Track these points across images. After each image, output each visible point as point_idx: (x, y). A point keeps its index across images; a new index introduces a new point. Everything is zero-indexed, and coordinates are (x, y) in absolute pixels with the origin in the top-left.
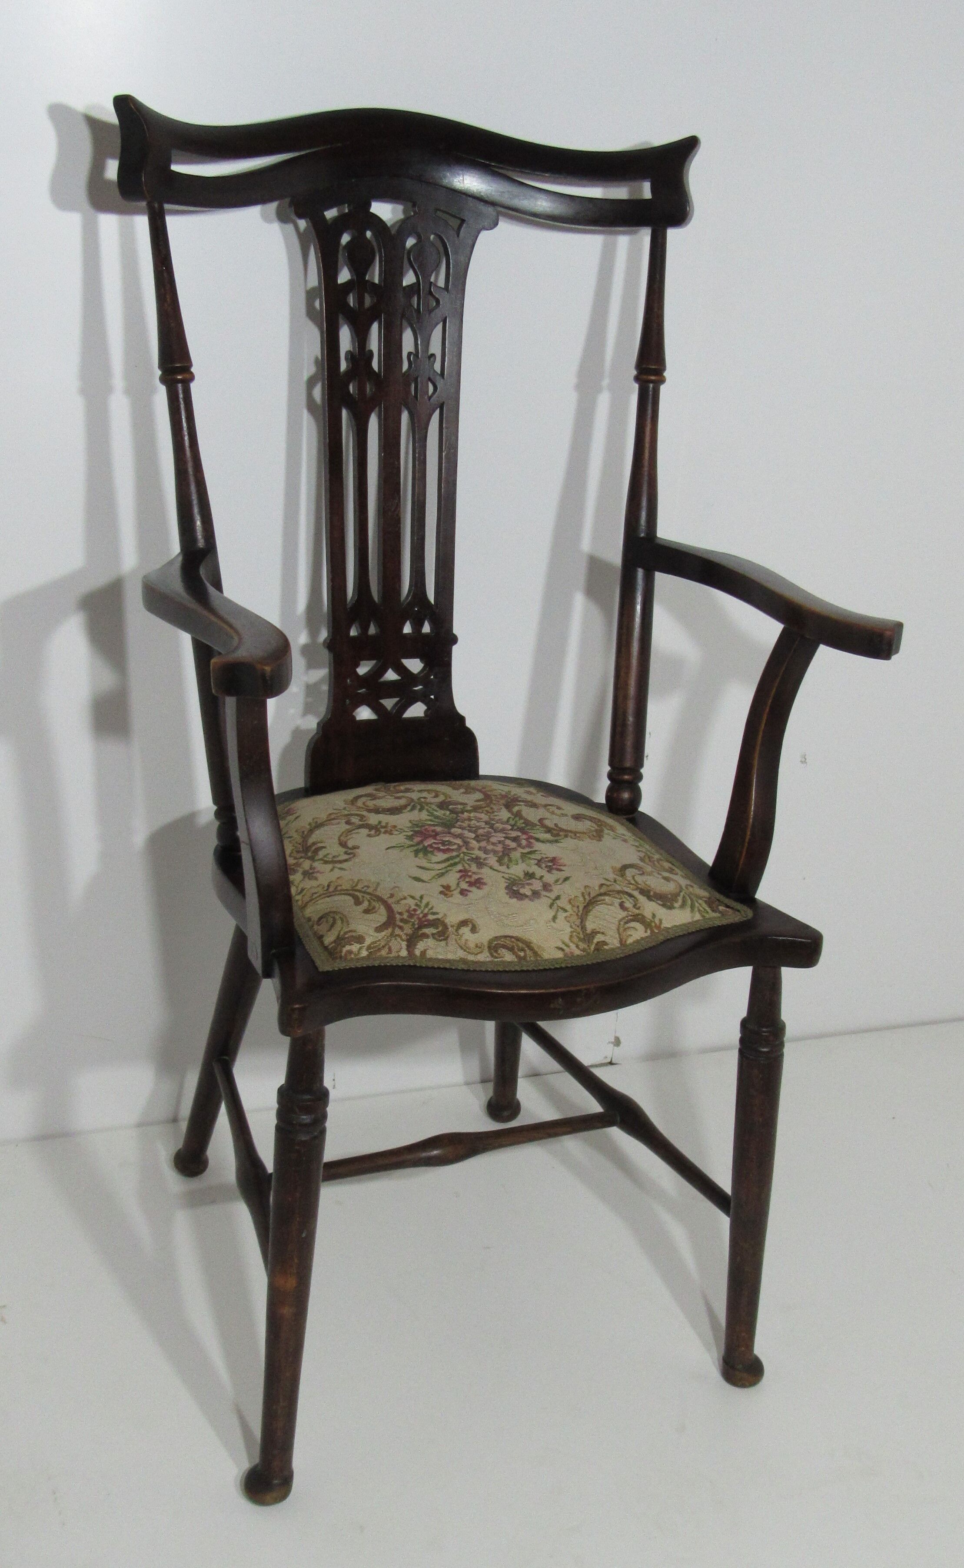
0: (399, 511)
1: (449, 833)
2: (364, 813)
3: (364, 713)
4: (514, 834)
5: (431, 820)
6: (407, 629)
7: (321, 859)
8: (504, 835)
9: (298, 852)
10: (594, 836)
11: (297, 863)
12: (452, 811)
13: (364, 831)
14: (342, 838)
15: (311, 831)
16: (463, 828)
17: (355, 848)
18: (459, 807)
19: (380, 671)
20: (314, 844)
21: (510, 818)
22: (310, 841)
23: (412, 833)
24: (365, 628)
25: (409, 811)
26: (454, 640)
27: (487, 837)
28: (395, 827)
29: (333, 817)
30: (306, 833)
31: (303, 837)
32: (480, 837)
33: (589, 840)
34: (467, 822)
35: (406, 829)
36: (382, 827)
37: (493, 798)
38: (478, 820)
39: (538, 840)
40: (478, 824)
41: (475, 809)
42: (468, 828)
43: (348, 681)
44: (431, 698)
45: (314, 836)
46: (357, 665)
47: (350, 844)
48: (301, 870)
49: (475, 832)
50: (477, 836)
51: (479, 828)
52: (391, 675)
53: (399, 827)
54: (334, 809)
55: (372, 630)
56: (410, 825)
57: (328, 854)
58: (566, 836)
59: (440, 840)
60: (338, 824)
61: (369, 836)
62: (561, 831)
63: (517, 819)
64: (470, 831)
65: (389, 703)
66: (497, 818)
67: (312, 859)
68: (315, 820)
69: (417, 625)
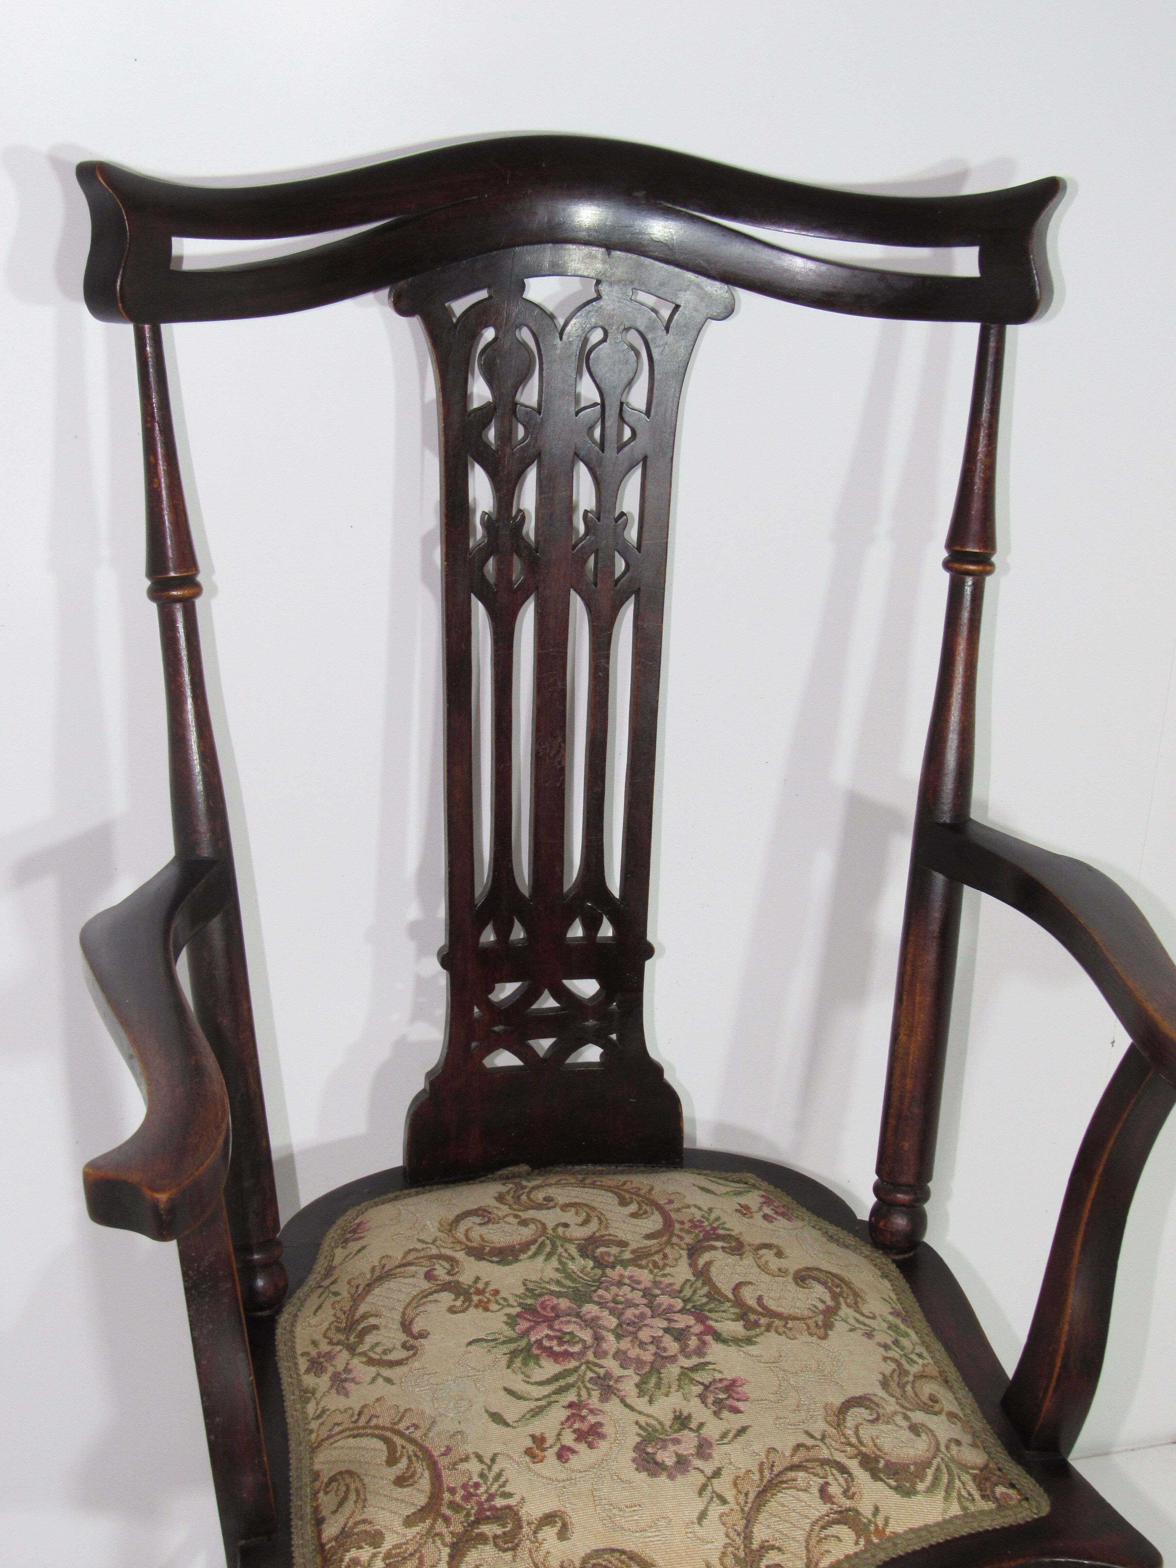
0: (564, 756)
1: (578, 1315)
2: (460, 1255)
3: (504, 1059)
4: (683, 1321)
5: (558, 1282)
6: (577, 931)
7: (364, 1354)
8: (665, 1324)
9: (338, 1330)
10: (817, 1325)
11: (328, 1353)
12: (600, 1263)
13: (446, 1298)
14: (409, 1311)
15: (369, 1287)
16: (602, 1305)
17: (423, 1335)
18: (614, 1250)
19: (529, 995)
20: (364, 1317)
21: (688, 1280)
22: (363, 1308)
23: (519, 1309)
24: (503, 932)
25: (530, 1258)
26: (648, 951)
27: (637, 1324)
28: (496, 1292)
29: (411, 1257)
30: (361, 1289)
31: (352, 1296)
32: (624, 1326)
33: (805, 1337)
34: (614, 1289)
35: (512, 1301)
36: (479, 1292)
37: (677, 1226)
38: (634, 1283)
39: (718, 1337)
40: (630, 1296)
41: (639, 1257)
42: (612, 1305)
43: (476, 1010)
44: (611, 1040)
45: (370, 1298)
46: (491, 990)
47: (416, 1329)
48: (331, 1370)
49: (619, 1315)
50: (620, 1325)
51: (630, 1304)
52: (548, 1002)
53: (503, 1294)
54: (420, 1241)
55: (518, 933)
56: (522, 1290)
57: (377, 1344)
58: (768, 1328)
59: (559, 1331)
60: (413, 1276)
61: (452, 1310)
62: (762, 1314)
63: (699, 1284)
64: (612, 1312)
65: (544, 1045)
66: (667, 1280)
67: (352, 1349)
68: (383, 1262)
69: (592, 926)
